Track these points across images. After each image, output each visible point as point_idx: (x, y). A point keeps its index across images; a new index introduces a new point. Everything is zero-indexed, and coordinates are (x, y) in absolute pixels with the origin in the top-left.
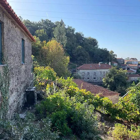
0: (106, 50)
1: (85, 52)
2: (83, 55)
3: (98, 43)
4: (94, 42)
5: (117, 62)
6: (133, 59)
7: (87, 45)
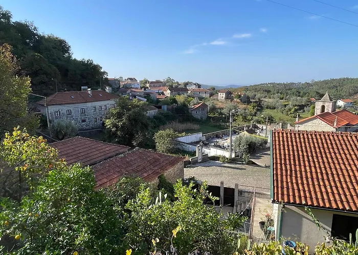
0: (91, 64)
1: (50, 66)
2: (46, 73)
3: (70, 49)
4: (61, 47)
5: (110, 85)
6: (131, 79)
7: (50, 51)
